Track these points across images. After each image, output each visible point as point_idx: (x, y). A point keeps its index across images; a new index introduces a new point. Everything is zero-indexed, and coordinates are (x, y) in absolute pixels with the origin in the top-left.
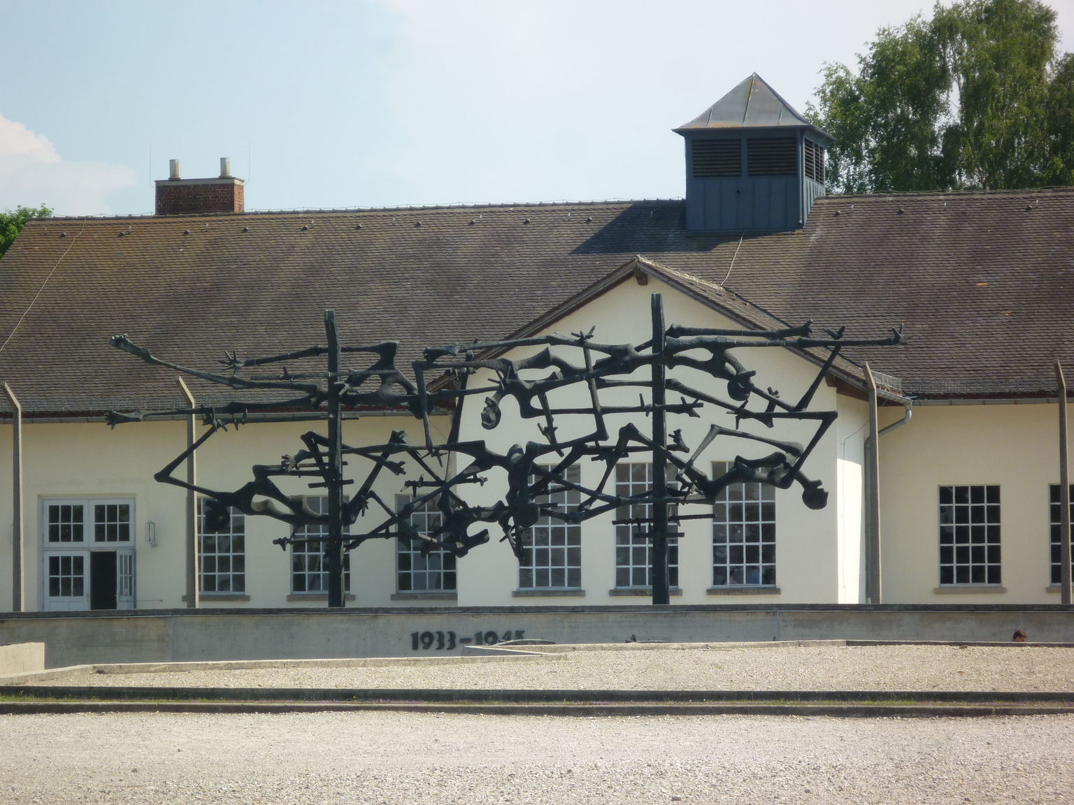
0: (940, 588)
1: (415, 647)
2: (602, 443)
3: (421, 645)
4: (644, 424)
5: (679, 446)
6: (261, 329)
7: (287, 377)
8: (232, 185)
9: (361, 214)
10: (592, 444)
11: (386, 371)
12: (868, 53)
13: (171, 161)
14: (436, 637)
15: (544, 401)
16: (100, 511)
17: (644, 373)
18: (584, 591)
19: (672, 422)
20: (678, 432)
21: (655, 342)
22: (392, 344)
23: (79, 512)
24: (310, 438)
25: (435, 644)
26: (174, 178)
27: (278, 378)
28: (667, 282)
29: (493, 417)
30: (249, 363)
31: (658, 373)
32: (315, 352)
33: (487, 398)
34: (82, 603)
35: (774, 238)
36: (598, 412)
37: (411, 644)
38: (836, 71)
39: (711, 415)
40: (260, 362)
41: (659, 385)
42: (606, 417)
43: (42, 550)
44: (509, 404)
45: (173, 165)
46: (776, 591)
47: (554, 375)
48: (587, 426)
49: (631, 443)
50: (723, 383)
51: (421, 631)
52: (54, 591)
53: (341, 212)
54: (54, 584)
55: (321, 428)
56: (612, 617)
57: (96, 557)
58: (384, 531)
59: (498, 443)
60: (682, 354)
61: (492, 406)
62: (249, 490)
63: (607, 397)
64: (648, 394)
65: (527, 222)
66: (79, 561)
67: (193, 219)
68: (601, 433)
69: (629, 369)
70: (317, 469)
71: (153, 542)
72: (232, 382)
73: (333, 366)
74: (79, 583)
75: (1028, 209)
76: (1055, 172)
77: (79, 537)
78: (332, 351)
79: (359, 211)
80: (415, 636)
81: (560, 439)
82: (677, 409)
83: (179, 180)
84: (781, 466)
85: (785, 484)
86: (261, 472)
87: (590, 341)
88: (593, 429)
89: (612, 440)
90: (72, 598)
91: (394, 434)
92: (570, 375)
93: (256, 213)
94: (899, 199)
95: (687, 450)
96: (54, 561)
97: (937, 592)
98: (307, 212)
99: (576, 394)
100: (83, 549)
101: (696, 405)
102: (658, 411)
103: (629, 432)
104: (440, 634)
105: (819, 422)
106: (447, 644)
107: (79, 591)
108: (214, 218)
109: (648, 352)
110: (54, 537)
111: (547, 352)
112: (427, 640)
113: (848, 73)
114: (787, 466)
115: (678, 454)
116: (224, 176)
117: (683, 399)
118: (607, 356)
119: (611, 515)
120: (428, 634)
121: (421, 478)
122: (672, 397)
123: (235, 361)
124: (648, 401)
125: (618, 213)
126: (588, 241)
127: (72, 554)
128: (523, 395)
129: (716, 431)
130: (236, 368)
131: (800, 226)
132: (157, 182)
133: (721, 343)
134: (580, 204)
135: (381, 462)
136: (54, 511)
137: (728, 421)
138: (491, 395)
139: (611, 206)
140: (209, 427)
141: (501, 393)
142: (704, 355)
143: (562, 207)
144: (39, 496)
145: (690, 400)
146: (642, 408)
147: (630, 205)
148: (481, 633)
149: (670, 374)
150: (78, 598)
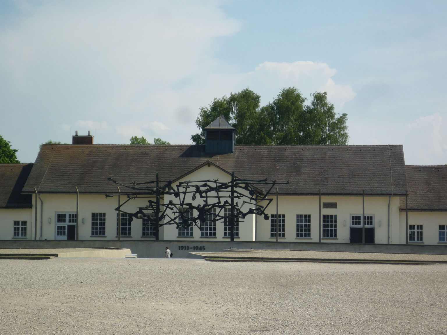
0: (271, 238)
1: (179, 249)
2: (220, 204)
3: (181, 249)
4: (229, 200)
5: (237, 205)
6: (107, 173)
7: (147, 187)
8: (92, 137)
9: (125, 146)
10: (218, 204)
11: (169, 187)
12: (212, 104)
13: (76, 131)
14: (184, 247)
15: (206, 195)
16: (70, 215)
17: (230, 189)
18: (194, 237)
19: (236, 200)
20: (237, 202)
21: (232, 182)
22: (170, 181)
23: (65, 215)
24: (150, 202)
25: (184, 249)
26: (76, 135)
27: (145, 187)
28: (216, 166)
29: (194, 198)
30: (138, 184)
31: (232, 189)
32: (153, 182)
33: (193, 194)
34: (65, 237)
35: (227, 155)
36: (218, 197)
37: (178, 249)
38: (204, 109)
39: (244, 199)
40: (140, 184)
41: (233, 192)
42: (221, 198)
43: (56, 224)
44: (198, 195)
45: (76, 132)
46: (239, 238)
47: (208, 189)
48: (216, 200)
49: (226, 205)
50: (248, 192)
51: (181, 246)
52: (58, 234)
53: (120, 145)
54: (58, 232)
55: (154, 200)
56: (225, 243)
57: (69, 226)
58: (169, 223)
59: (195, 204)
60: (238, 185)
61: (194, 195)
62: (138, 213)
63: (221, 194)
64: (230, 193)
65: (166, 149)
66: (64, 227)
67: (84, 145)
68: (219, 202)
69: (226, 188)
70: (152, 208)
71: (83, 223)
72: (134, 188)
73: (158, 185)
74: (64, 232)
75: (286, 150)
76: (261, 136)
77: (65, 221)
78: (157, 182)
79: (125, 145)
80: (179, 247)
81: (209, 203)
82: (236, 197)
83: (78, 136)
84: (260, 210)
85: (261, 214)
86: (141, 209)
87: (217, 181)
88: (217, 201)
89: (222, 204)
90: (63, 236)
91: (170, 201)
92: (211, 189)
93: (99, 145)
94: (255, 146)
95: (238, 206)
96: (58, 227)
97: (270, 238)
98: (112, 145)
99: (213, 193)
100: (66, 224)
101: (240, 196)
102: (232, 198)
103: (226, 202)
104: (185, 247)
105: (269, 201)
106: (187, 249)
107: (64, 234)
108: (89, 145)
109: (230, 184)
110: (58, 221)
111: (206, 183)
112: (182, 248)
113: (207, 109)
114: (261, 210)
115: (236, 207)
116: (89, 135)
117: (237, 195)
118: (221, 185)
119: (223, 220)
120: (182, 247)
121: (176, 211)
122: (235, 195)
123: (134, 183)
124: (231, 195)
125: (188, 148)
126: (182, 154)
127: (63, 225)
128: (201, 193)
129: (244, 202)
130: (135, 185)
131: (233, 152)
132: (73, 136)
133: (248, 183)
134: (178, 145)
135: (167, 207)
136: (59, 215)
137: (248, 200)
138: (194, 193)
139: (186, 146)
140: (128, 199)
141: (196, 192)
142: (244, 185)
143: (174, 146)
144: (55, 212)
145: (239, 195)
146: (229, 197)
147: (190, 146)
148: (194, 246)
149: (235, 189)
150: (64, 236)
